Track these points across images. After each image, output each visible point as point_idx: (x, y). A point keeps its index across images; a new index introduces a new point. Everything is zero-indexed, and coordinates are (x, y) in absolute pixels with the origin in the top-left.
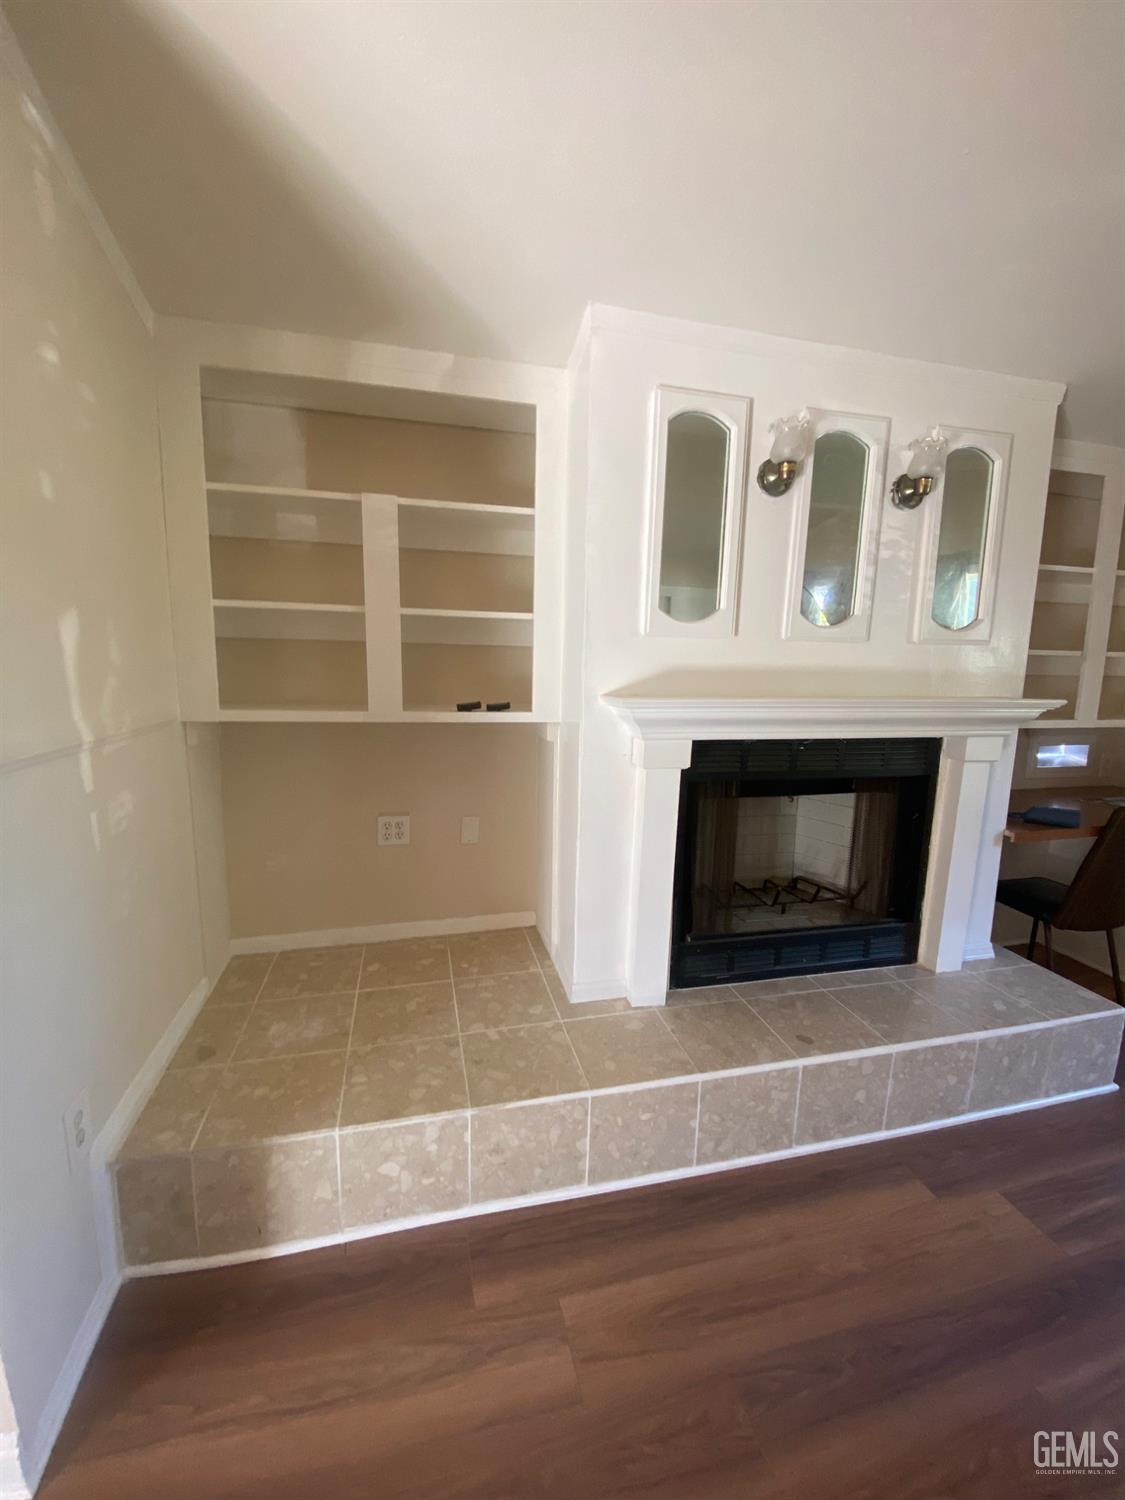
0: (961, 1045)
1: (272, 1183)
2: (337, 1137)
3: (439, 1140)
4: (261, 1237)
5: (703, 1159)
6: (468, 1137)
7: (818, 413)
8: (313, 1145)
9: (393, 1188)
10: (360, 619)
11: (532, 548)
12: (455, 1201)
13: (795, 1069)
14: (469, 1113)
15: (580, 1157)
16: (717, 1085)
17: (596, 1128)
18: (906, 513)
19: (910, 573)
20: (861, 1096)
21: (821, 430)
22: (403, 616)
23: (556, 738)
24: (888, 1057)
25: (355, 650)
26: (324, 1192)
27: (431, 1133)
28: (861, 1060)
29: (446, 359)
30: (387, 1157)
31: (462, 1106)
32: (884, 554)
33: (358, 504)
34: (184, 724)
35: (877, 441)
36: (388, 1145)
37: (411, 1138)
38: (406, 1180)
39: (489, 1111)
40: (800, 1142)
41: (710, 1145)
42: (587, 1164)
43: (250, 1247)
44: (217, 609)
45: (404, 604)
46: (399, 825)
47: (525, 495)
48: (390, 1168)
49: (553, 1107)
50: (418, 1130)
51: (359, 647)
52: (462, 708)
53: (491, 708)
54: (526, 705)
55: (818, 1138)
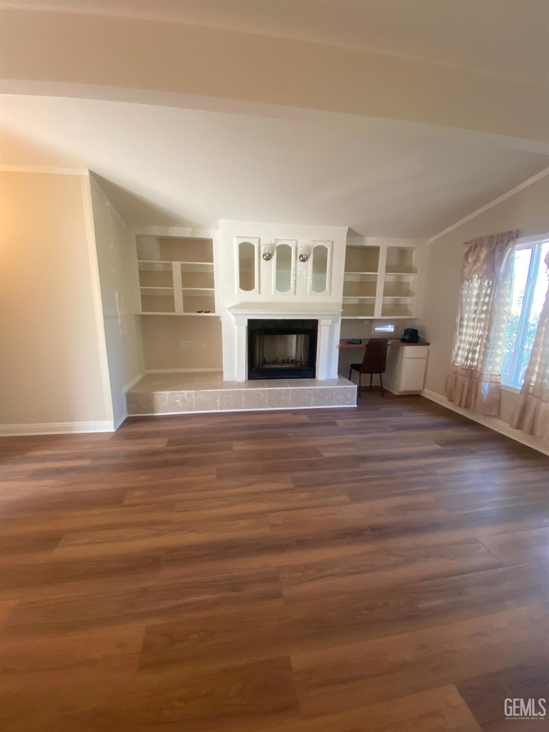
0: (308, 389)
1: (155, 401)
2: (167, 393)
3: (187, 396)
4: (153, 411)
5: (245, 408)
6: (193, 396)
7: (277, 240)
8: (162, 394)
9: (178, 405)
10: (172, 291)
11: (213, 271)
12: (191, 409)
13: (266, 390)
14: (193, 391)
15: (217, 404)
16: (247, 392)
17: (220, 397)
18: (303, 263)
19: (306, 278)
20: (283, 398)
21: (278, 244)
22: (183, 290)
23: (223, 320)
24: (289, 389)
25: (172, 298)
26: (165, 404)
27: (186, 395)
28: (282, 390)
29: (190, 230)
30: (177, 398)
31: (192, 390)
32: (298, 274)
33: (171, 264)
34: (135, 315)
35: (293, 246)
36: (178, 396)
37: (182, 395)
38: (181, 404)
39: (198, 391)
40: (268, 407)
41: (247, 405)
42: (219, 405)
43: (151, 413)
44: (141, 289)
45: (183, 287)
46: (186, 343)
47: (211, 260)
48: (178, 401)
49: (211, 392)
50: (183, 393)
51: (172, 297)
52: (198, 312)
53: (205, 312)
54: (214, 312)
55: (273, 407)
